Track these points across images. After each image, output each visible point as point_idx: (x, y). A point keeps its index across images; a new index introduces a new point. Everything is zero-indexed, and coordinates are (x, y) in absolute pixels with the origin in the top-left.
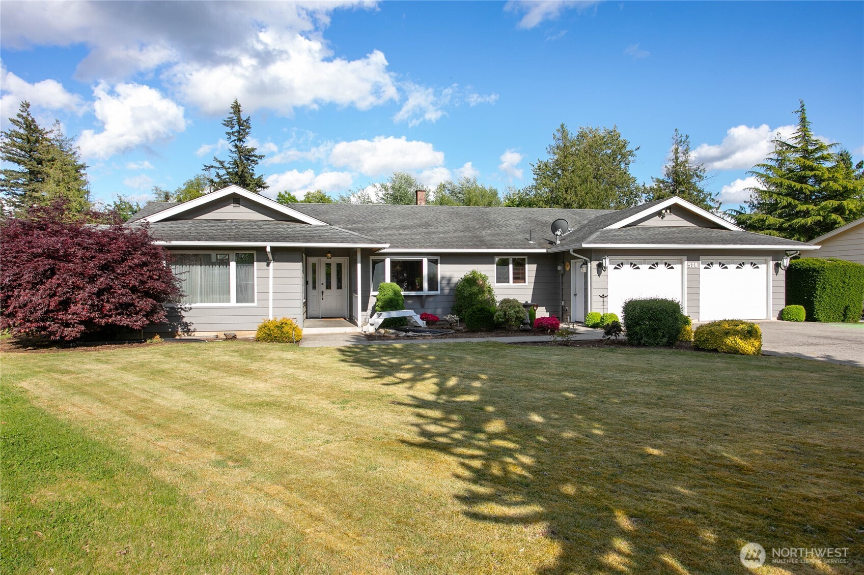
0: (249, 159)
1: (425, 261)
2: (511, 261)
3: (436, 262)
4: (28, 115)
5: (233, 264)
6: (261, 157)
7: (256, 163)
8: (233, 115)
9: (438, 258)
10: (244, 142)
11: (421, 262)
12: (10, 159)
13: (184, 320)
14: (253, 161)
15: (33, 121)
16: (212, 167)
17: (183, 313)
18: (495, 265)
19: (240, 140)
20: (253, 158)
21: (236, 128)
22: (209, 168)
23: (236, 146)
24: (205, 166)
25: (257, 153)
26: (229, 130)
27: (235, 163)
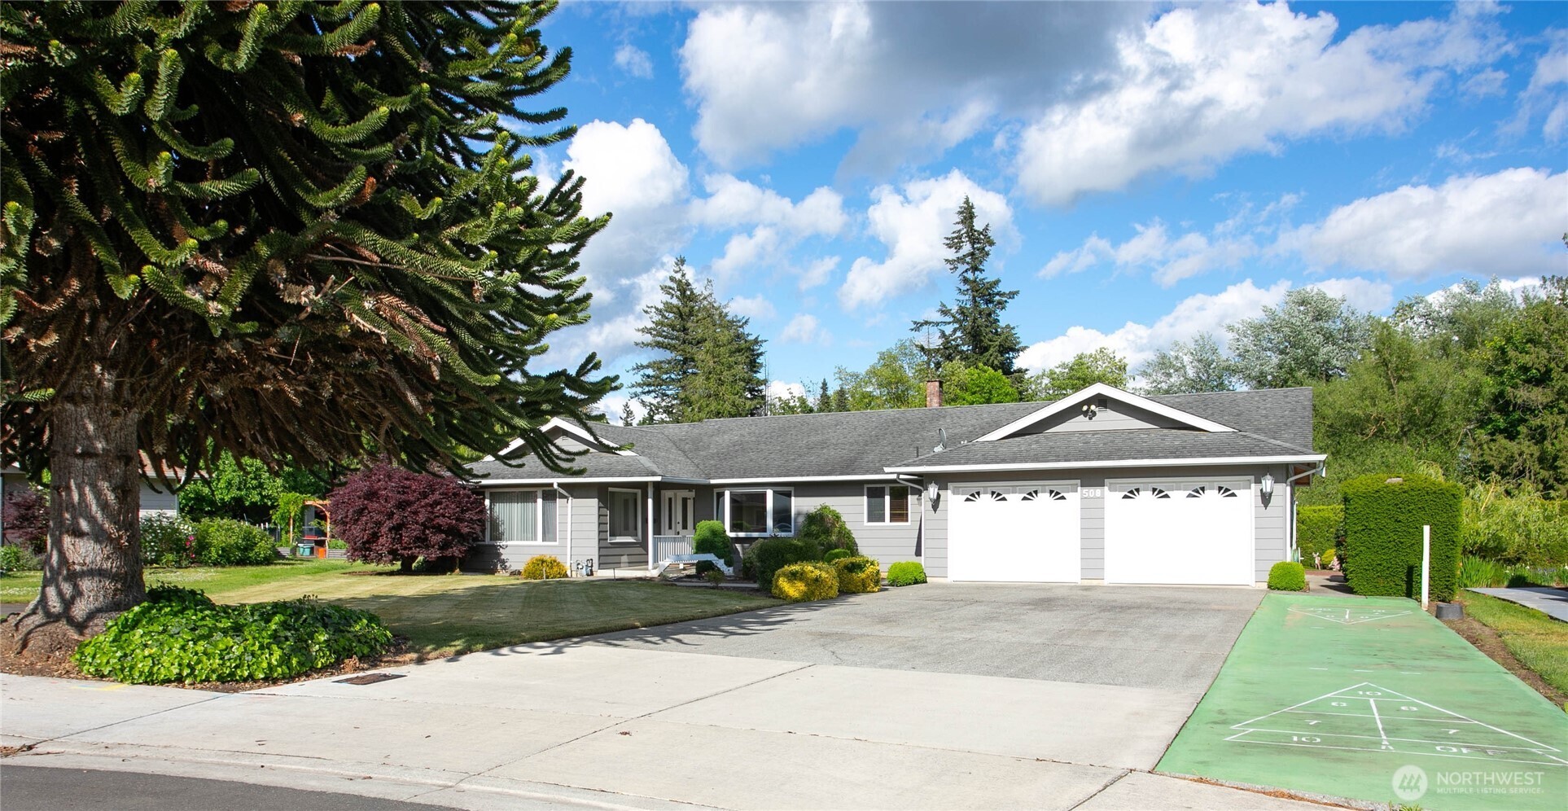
0: (991, 302)
1: (770, 493)
2: (887, 491)
3: (789, 495)
4: (683, 275)
5: (540, 501)
6: (1012, 295)
7: (1002, 305)
8: (960, 226)
9: (792, 489)
10: (982, 271)
11: (764, 495)
12: (659, 345)
13: (502, 557)
14: (999, 303)
16: (926, 323)
17: (501, 551)
18: (865, 498)
19: (975, 269)
20: (997, 298)
21: (967, 248)
22: (922, 325)
23: (966, 281)
24: (915, 323)
25: (1001, 288)
26: (952, 254)
27: (962, 311)
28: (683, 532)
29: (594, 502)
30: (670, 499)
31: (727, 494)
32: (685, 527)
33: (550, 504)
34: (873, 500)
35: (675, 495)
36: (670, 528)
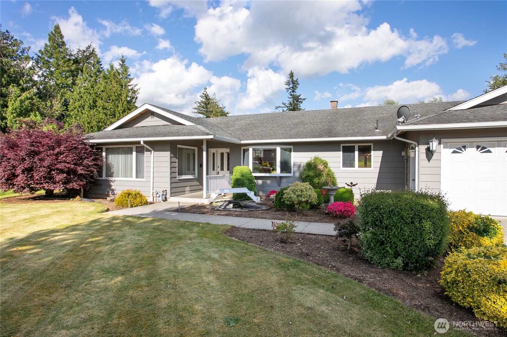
0: (298, 101)
1: (278, 149)
2: (356, 148)
3: (290, 151)
4: (206, 93)
5: (134, 153)
6: (304, 99)
7: (301, 102)
8: (290, 79)
9: (292, 147)
10: (295, 92)
11: (274, 151)
12: (199, 113)
13: (112, 187)
14: (300, 102)
15: (208, 95)
16: (279, 107)
17: (112, 184)
18: (341, 152)
19: (293, 91)
20: (300, 100)
21: (291, 85)
23: (291, 95)
24: (276, 107)
25: (301, 97)
26: (287, 87)
27: (290, 104)
28: (221, 172)
29: (168, 154)
30: (214, 154)
31: (251, 150)
32: (222, 169)
33: (139, 155)
34: (346, 154)
35: (217, 151)
36: (214, 170)
